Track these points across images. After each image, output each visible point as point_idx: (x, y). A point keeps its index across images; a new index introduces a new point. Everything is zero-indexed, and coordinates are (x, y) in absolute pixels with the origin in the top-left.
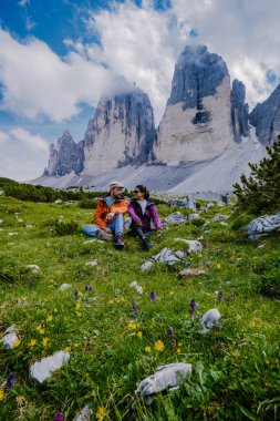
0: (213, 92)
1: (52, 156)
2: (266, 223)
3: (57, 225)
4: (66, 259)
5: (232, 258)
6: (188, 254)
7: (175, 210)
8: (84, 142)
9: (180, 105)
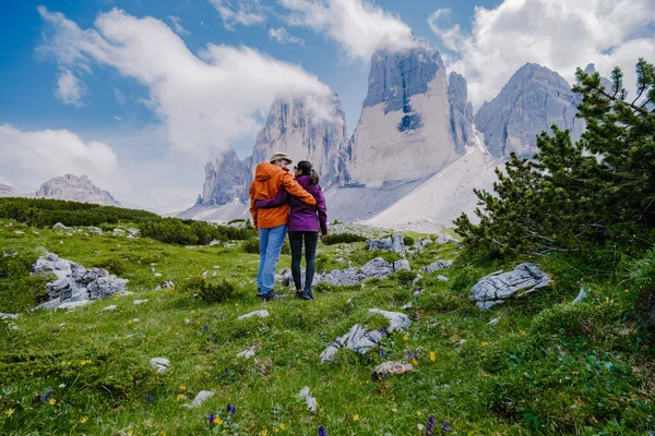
0: (423, 88)
1: (209, 178)
2: (500, 285)
3: (203, 289)
4: (211, 345)
5: (453, 339)
6: (389, 335)
7: (376, 255)
8: (252, 159)
9: (381, 106)
